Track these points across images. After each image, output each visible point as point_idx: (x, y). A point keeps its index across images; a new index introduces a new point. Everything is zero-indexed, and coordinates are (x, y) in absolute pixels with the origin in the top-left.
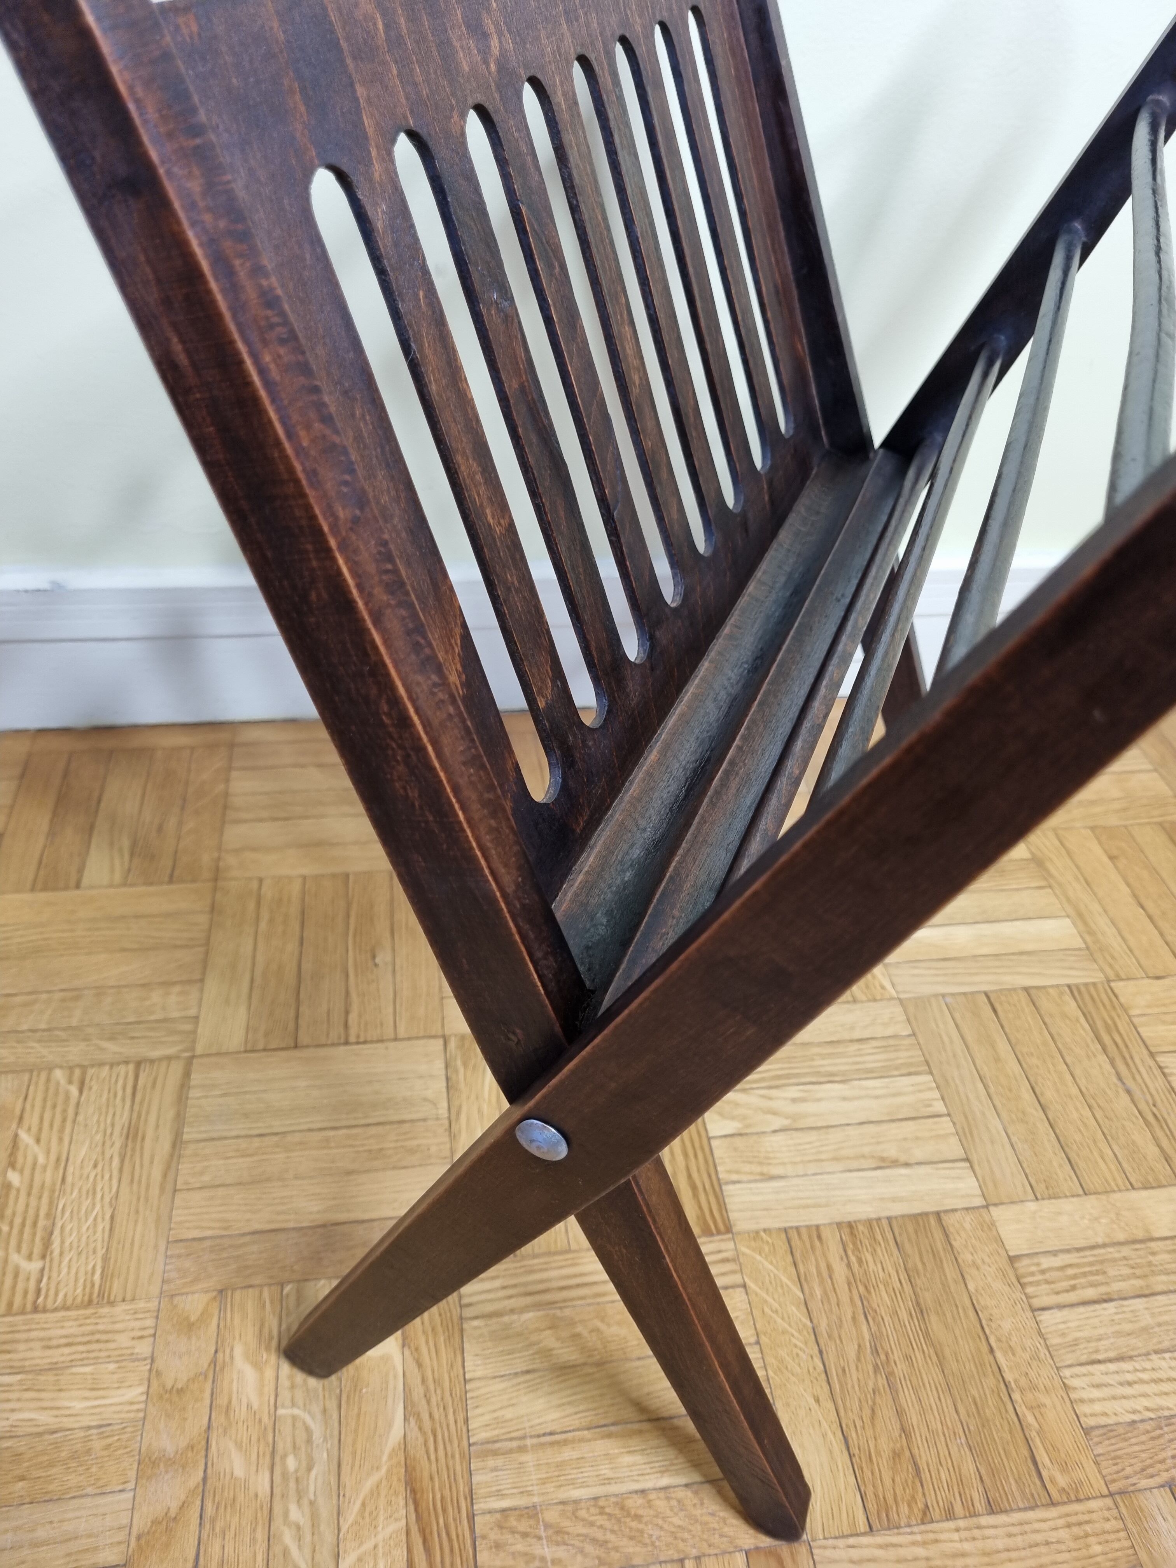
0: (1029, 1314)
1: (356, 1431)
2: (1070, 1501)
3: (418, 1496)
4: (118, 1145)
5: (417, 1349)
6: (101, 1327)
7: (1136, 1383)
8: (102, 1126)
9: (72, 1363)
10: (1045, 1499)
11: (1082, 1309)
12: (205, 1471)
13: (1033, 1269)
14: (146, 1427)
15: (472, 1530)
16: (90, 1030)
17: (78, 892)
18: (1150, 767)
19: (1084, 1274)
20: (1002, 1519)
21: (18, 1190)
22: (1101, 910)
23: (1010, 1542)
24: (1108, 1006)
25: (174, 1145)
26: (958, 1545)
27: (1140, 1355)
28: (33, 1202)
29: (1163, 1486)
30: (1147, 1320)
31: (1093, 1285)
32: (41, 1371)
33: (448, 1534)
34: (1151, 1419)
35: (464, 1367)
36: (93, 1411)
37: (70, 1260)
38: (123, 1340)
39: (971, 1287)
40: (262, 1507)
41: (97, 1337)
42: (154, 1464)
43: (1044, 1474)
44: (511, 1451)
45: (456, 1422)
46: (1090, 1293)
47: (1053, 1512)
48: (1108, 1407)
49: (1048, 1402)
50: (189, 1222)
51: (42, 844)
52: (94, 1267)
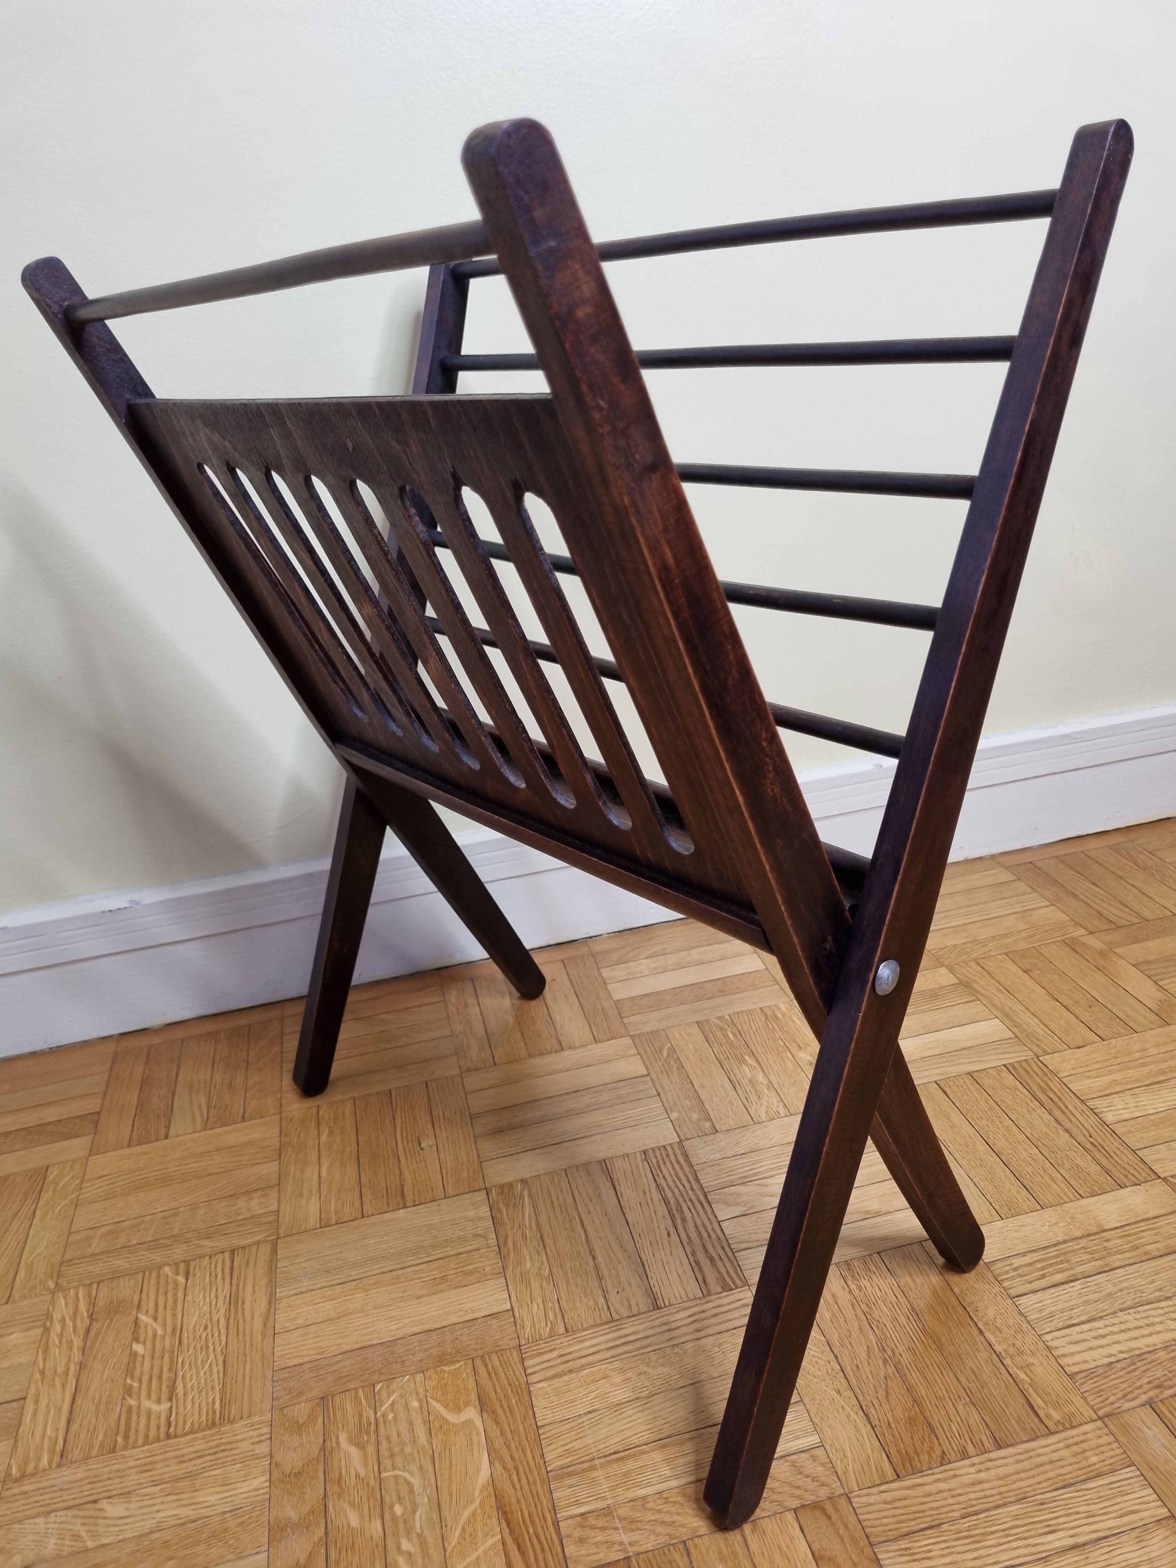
0: (1009, 1301)
1: (450, 1478)
2: (1065, 1429)
3: (509, 1516)
4: (222, 1311)
5: (493, 1412)
6: (224, 1440)
7: (1108, 1335)
8: (208, 1300)
9: (204, 1470)
10: (1044, 1431)
11: (1053, 1290)
12: (326, 1528)
13: (1007, 1268)
14: (272, 1505)
15: (558, 1533)
16: (189, 1235)
17: (166, 1141)
18: (1047, 903)
19: (1051, 1265)
20: (1011, 1451)
21: (143, 1356)
22: (1023, 1008)
23: (1020, 1466)
24: (1040, 1074)
25: (270, 1303)
26: (975, 1476)
27: (1108, 1315)
28: (157, 1363)
29: (1143, 1405)
30: (1110, 1288)
31: (1060, 1271)
32: (177, 1480)
33: (538, 1539)
34: (1125, 1359)
35: (535, 1418)
36: (226, 1500)
37: (193, 1398)
38: (245, 1446)
39: (957, 1290)
40: (377, 1546)
41: (222, 1448)
42: (282, 1530)
43: (1041, 1413)
44: (583, 1471)
45: (534, 1458)
46: (1059, 1278)
47: (1053, 1439)
48: (1087, 1356)
49: (1035, 1361)
50: (290, 1354)
51: (133, 1113)
52: (214, 1399)
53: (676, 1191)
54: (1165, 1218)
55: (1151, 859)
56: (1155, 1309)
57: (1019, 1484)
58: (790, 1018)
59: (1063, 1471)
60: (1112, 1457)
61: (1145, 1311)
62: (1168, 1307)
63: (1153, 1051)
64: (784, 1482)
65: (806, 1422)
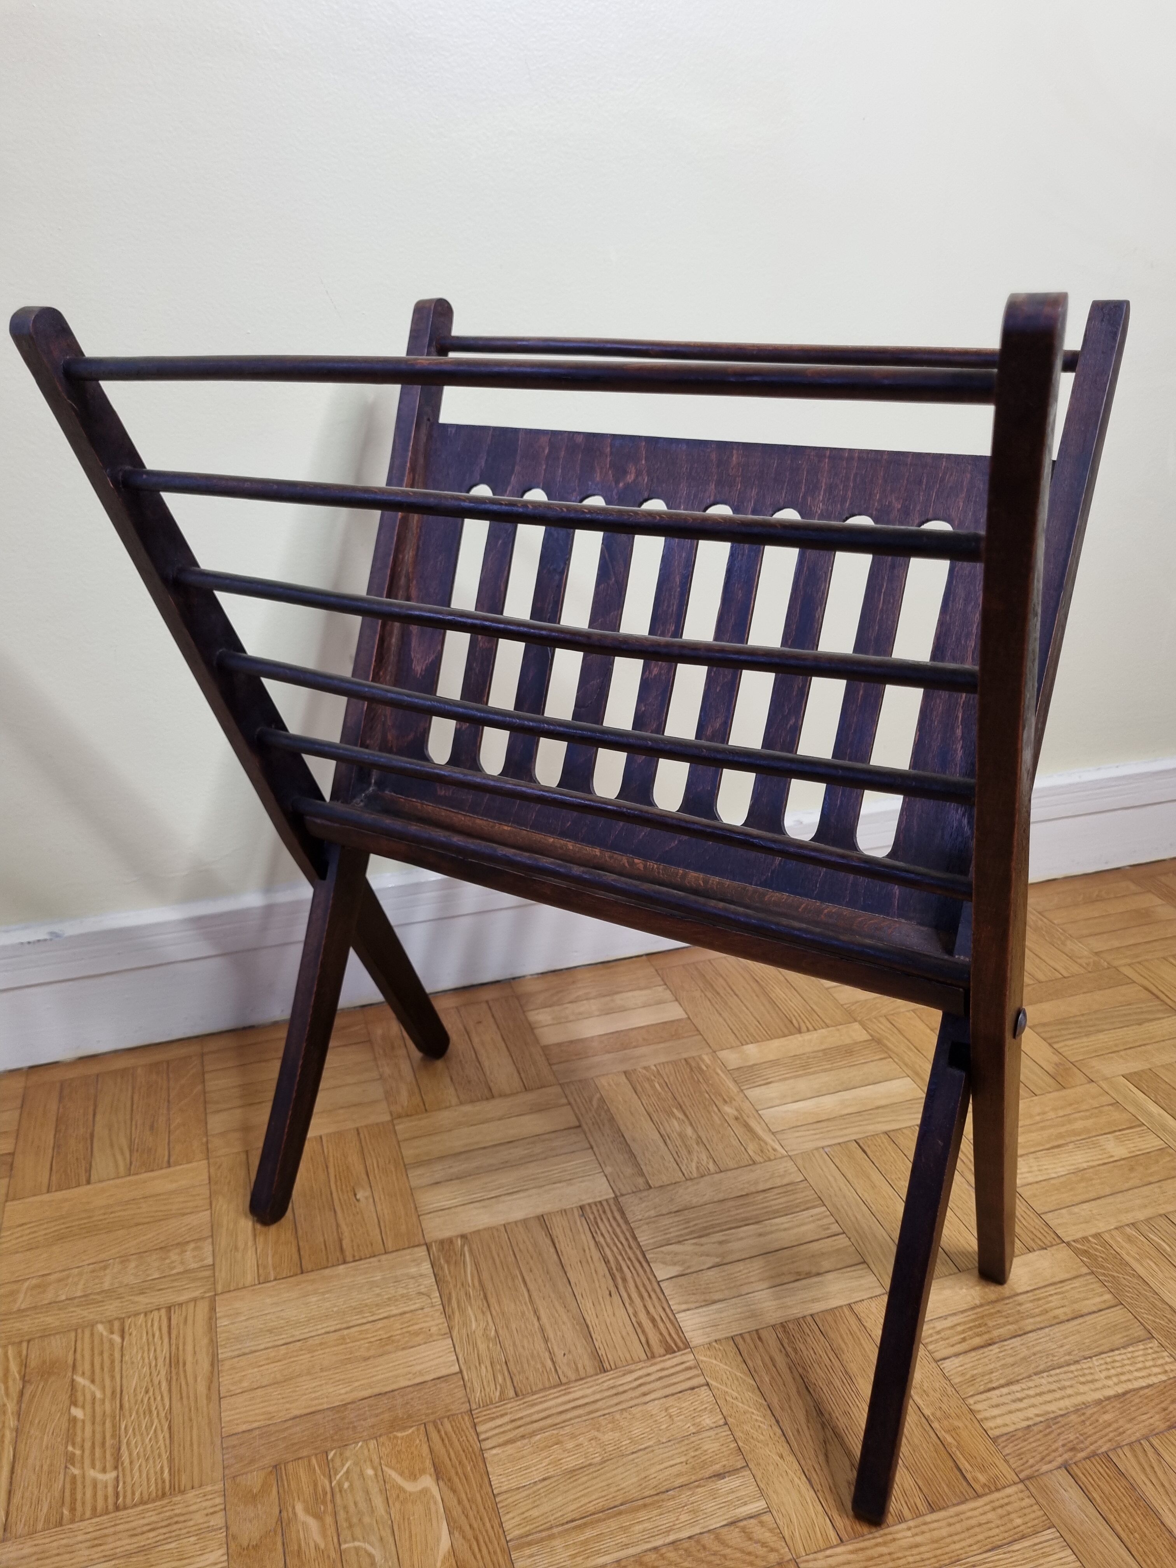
0: (934, 1365)
1: (411, 1549)
2: (991, 1492)
4: (163, 1373)
5: (449, 1480)
6: (177, 1512)
7: (1024, 1398)
8: (147, 1361)
9: (157, 1544)
10: (972, 1493)
11: (973, 1354)
16: (121, 1290)
17: (89, 1187)
19: (971, 1328)
20: (942, 1514)
21: (83, 1421)
23: (952, 1529)
25: (212, 1365)
26: (911, 1539)
27: (1024, 1378)
28: (98, 1428)
29: (1060, 1468)
30: (1025, 1352)
31: (978, 1335)
32: (130, 1555)
34: (1041, 1422)
35: (491, 1486)
37: (140, 1466)
38: (199, 1518)
41: (176, 1519)
43: (968, 1476)
44: (542, 1540)
45: (493, 1527)
46: (977, 1341)
47: (980, 1502)
48: (1007, 1419)
49: (961, 1425)
50: (237, 1419)
51: (50, 1156)
52: (162, 1467)
53: (615, 1249)
54: (1070, 1282)
55: (1042, 920)
56: (1065, 1373)
57: (953, 1547)
58: (714, 1070)
59: (990, 1533)
60: (1034, 1519)
61: (1057, 1374)
62: (1077, 1370)
63: (1052, 1115)
64: (736, 1549)
65: (753, 1488)
